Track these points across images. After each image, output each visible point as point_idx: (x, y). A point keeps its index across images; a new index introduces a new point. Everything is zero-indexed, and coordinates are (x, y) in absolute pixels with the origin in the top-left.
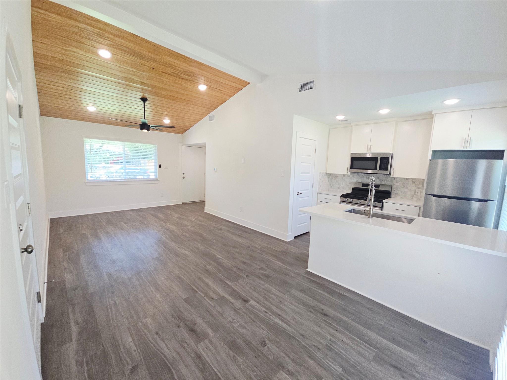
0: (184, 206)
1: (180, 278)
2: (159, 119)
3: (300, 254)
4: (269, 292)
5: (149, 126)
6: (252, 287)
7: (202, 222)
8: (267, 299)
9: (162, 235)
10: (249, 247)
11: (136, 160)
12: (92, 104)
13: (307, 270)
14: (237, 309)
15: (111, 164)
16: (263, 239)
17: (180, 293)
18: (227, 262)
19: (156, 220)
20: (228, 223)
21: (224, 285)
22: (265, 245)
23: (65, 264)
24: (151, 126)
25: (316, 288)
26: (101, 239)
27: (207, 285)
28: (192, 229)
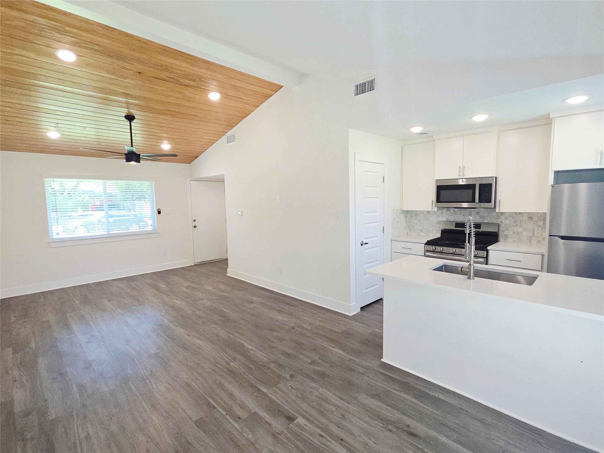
0: (197, 268)
1: (189, 385)
2: (154, 143)
3: (370, 334)
4: (325, 400)
5: (139, 155)
6: (300, 395)
7: (222, 291)
8: (321, 413)
9: (164, 316)
10: (293, 328)
11: (128, 202)
12: (54, 128)
13: (382, 360)
14: (276, 434)
15: (91, 210)
16: (315, 314)
17: (189, 412)
18: (260, 355)
19: (156, 292)
20: (261, 291)
21: (255, 394)
22: (318, 323)
23: (15, 373)
24: (142, 156)
25: (396, 390)
26: (71, 329)
27: (231, 396)
28: (208, 303)
